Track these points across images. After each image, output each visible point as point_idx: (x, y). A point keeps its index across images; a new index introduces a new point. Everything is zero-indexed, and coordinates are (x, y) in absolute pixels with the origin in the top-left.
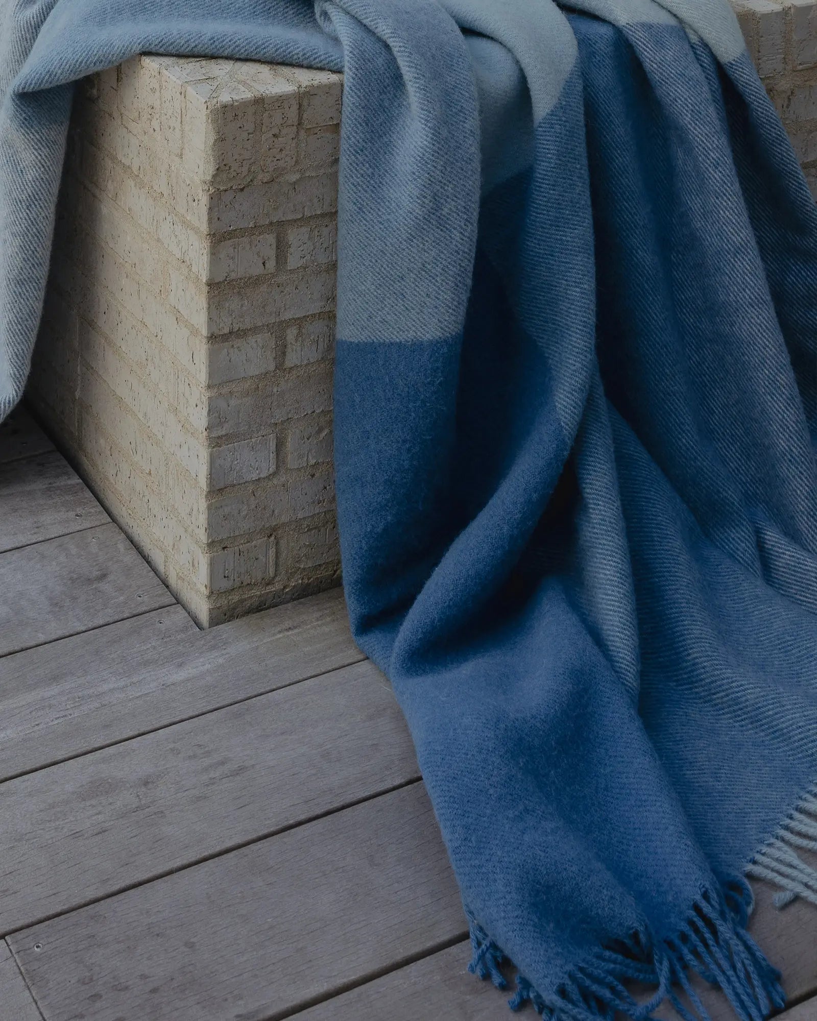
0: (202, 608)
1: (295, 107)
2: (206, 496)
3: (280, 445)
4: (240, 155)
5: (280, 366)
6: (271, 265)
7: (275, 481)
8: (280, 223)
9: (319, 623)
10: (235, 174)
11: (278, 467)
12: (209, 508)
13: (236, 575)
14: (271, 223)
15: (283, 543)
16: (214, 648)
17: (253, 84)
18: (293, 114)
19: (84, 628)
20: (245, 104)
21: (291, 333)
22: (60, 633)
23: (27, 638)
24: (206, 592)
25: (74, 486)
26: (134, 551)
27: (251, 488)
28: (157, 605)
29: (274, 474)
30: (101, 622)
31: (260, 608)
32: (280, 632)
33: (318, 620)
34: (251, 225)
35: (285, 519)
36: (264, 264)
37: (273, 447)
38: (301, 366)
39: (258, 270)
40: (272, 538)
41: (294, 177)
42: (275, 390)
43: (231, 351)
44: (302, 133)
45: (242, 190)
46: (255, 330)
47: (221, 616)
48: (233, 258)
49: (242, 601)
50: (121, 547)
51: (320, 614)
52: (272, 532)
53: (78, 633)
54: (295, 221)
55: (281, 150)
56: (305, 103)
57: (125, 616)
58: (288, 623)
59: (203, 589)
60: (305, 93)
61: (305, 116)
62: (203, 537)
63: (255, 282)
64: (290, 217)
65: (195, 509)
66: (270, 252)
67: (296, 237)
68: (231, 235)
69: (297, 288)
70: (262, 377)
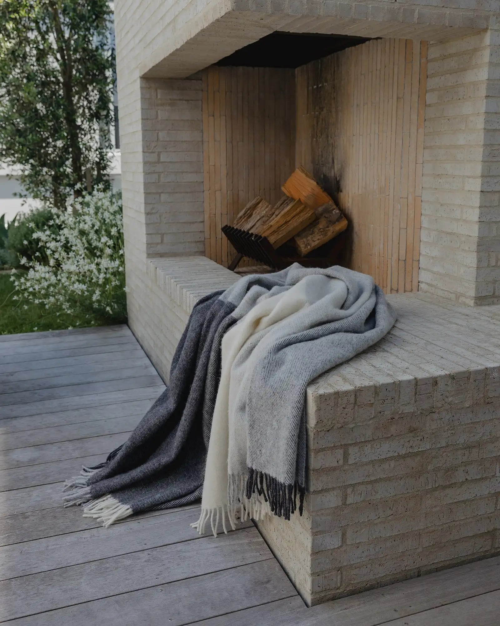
0: (309, 598)
1: (353, 396)
2: (311, 555)
3: (344, 535)
4: (328, 416)
5: (344, 504)
6: (341, 462)
7: (341, 549)
8: (346, 445)
9: (358, 607)
10: (325, 424)
11: (342, 543)
12: (312, 560)
13: (323, 586)
14: (341, 445)
15: (344, 573)
16: (312, 616)
17: (334, 385)
18: (352, 399)
19: (258, 604)
20: (330, 395)
21: (349, 490)
22: (248, 606)
23: (235, 607)
24: (310, 592)
25: (260, 542)
26: (282, 571)
27: (330, 552)
28: (290, 595)
29: (341, 546)
30: (266, 602)
31: (334, 598)
32: (341, 610)
33: (358, 605)
34: (332, 445)
35: (345, 564)
36: (338, 462)
37: (340, 536)
38: (354, 503)
39: (335, 464)
40: (339, 572)
41: (352, 426)
42: (342, 513)
43: (322, 497)
44: (356, 407)
45: (328, 431)
46: (333, 489)
47: (317, 602)
48: (323, 459)
49: (325, 596)
50: (277, 569)
51: (359, 603)
52: (339, 569)
53: (256, 606)
54: (352, 444)
55: (346, 414)
56: (358, 394)
57: (276, 599)
58: (345, 606)
59: (309, 591)
60: (358, 390)
61: (357, 400)
62: (310, 572)
63: (334, 469)
64: (350, 442)
65: (306, 559)
66: (341, 457)
67: (352, 450)
68: (323, 450)
69: (352, 472)
70: (336, 508)
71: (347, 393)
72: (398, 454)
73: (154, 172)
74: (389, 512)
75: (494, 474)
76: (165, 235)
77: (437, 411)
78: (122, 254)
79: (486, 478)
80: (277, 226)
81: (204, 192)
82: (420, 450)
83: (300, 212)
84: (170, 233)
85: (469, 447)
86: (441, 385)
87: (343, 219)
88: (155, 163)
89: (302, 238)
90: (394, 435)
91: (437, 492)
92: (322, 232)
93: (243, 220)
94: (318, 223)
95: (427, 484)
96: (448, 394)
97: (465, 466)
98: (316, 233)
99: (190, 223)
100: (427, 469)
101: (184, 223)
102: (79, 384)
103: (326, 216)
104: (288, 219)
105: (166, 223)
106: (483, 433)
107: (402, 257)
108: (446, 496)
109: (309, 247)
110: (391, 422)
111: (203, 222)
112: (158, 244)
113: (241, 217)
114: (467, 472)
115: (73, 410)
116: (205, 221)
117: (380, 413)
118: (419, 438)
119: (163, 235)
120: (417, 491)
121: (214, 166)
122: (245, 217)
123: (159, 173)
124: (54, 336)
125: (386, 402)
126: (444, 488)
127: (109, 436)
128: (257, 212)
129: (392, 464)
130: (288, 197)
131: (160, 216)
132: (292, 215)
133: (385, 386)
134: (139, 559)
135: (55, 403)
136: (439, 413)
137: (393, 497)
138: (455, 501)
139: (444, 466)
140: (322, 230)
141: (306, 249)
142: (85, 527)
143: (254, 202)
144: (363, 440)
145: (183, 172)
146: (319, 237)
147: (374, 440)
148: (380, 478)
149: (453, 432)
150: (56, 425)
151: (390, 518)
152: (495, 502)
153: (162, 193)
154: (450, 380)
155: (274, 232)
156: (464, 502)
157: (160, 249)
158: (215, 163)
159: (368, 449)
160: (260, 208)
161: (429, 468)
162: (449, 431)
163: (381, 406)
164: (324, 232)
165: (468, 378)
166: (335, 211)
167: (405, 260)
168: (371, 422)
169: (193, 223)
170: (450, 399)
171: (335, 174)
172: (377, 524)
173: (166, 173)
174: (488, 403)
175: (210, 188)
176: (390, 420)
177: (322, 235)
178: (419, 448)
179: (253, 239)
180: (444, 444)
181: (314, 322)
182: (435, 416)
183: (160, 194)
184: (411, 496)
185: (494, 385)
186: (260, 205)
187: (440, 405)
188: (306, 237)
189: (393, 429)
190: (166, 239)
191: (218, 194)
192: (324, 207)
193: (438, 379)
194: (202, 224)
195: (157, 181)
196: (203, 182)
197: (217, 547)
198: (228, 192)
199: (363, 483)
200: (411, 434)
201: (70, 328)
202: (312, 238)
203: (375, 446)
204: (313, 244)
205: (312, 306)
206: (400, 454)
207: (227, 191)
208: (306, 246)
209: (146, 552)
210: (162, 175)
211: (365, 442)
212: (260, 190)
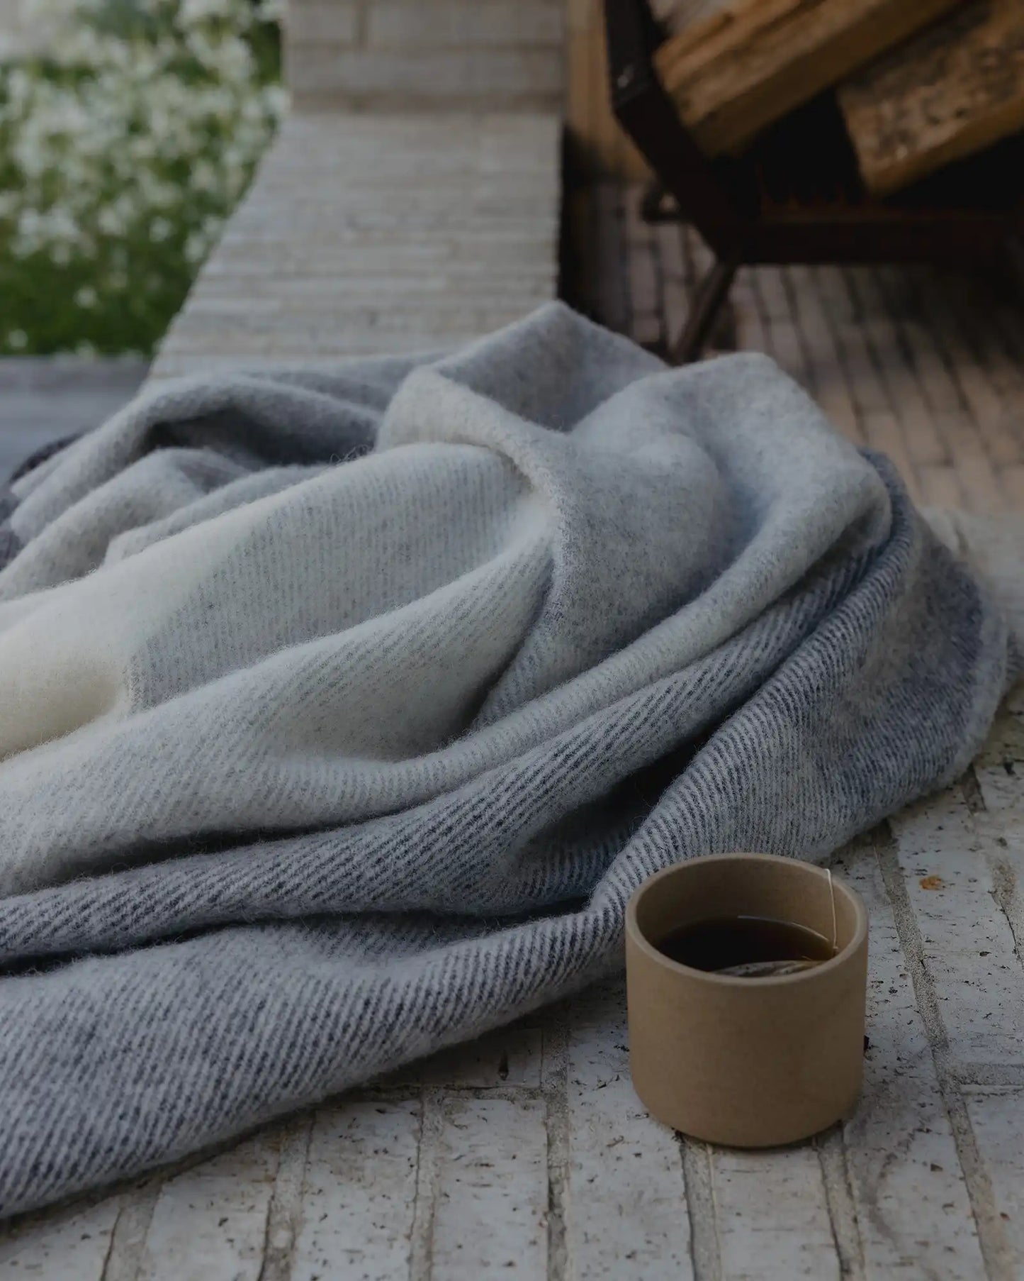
89: (877, 102)
92: (988, 69)
98: (955, 76)
109: (902, 153)
141: (887, 162)
146: (963, 101)
164: (1001, 71)
177: (987, 89)
181: (76, 842)
188: (898, 92)
204: (932, 138)
205: (154, 713)
208: (887, 145)
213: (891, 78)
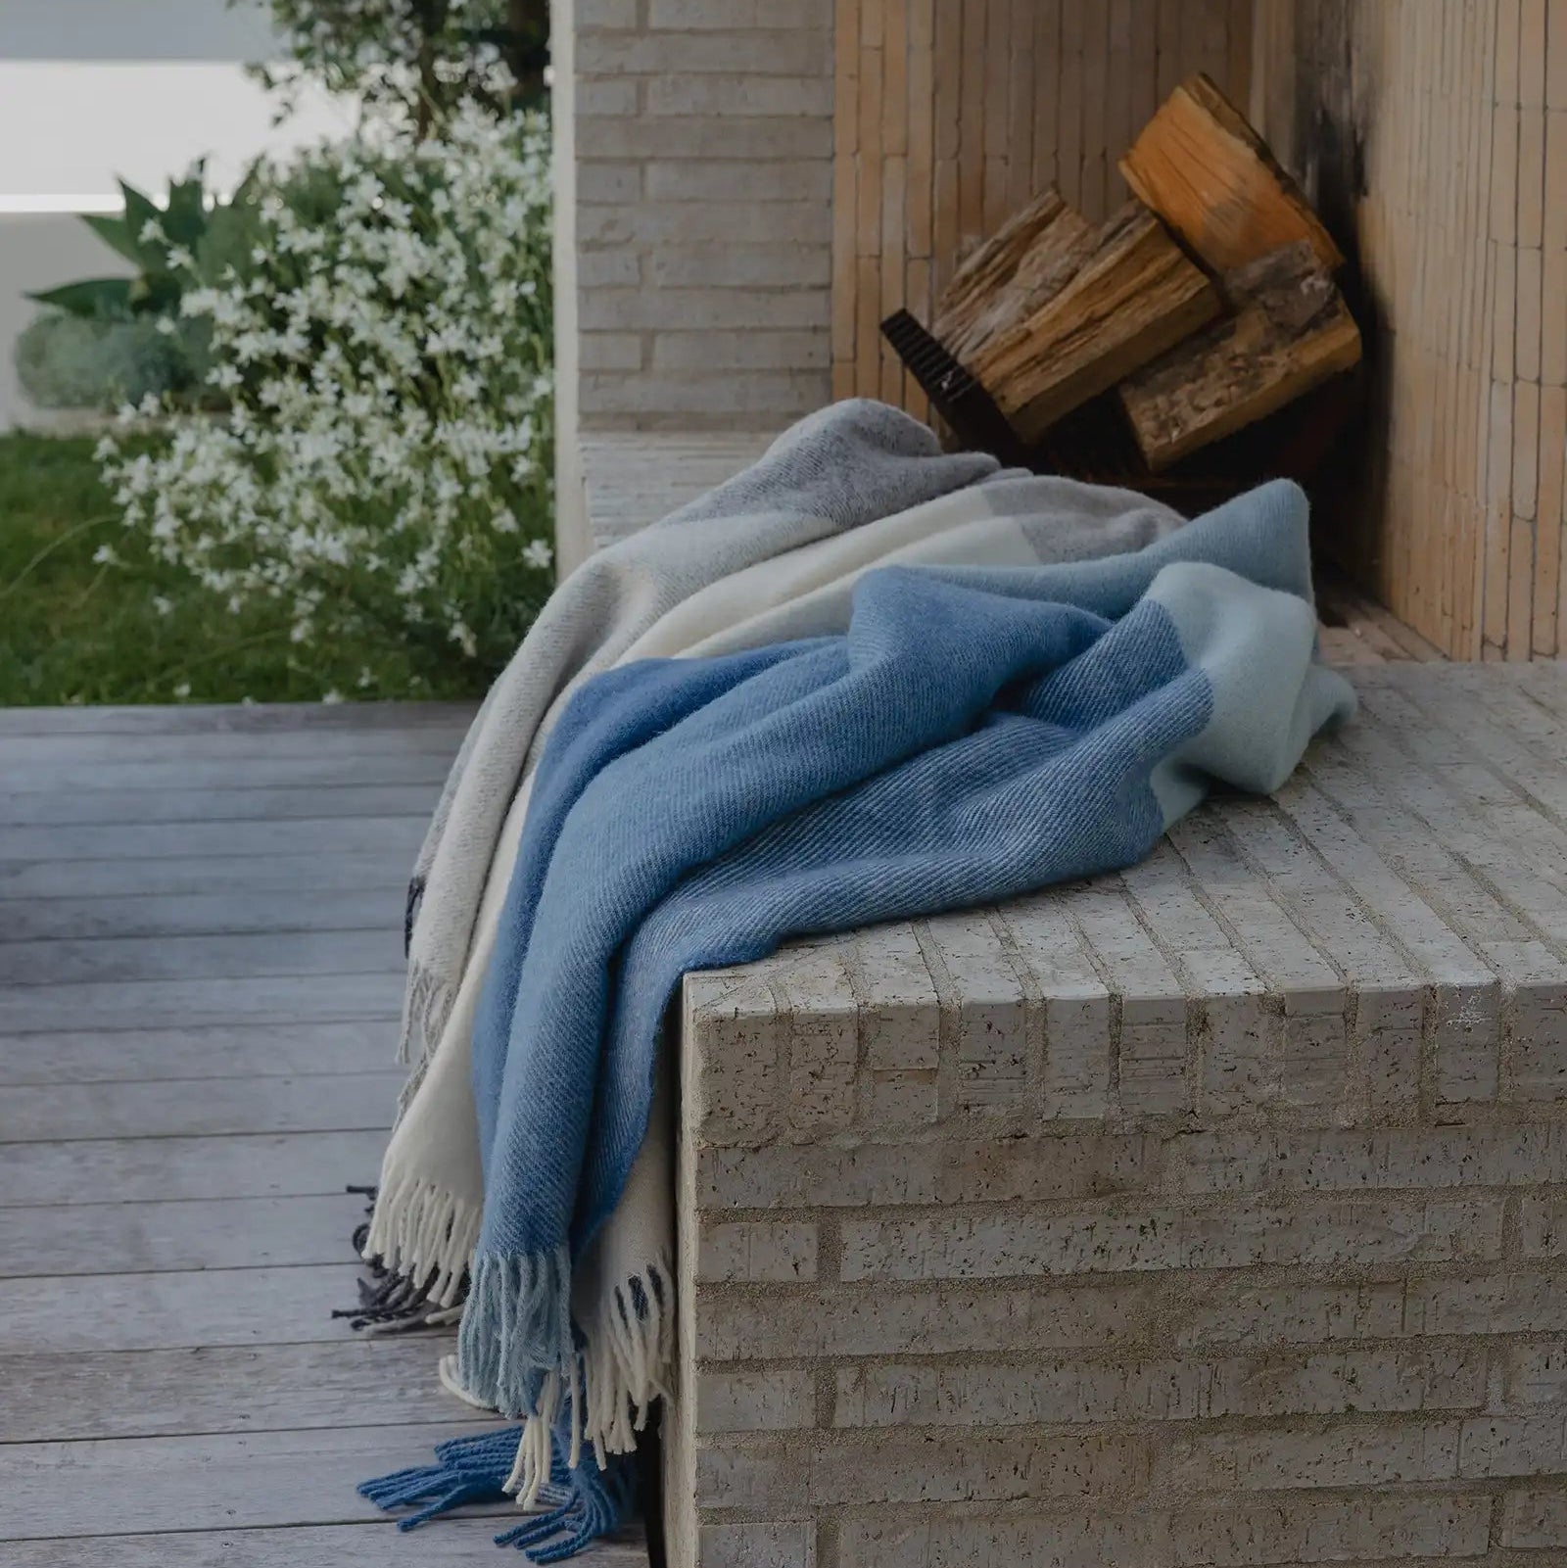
1: (850, 1036)
3: (824, 1539)
4: (750, 1097)
5: (825, 1423)
6: (809, 1271)
8: (828, 1211)
10: (742, 1125)
14: (809, 1208)
18: (848, 1044)
20: (758, 1020)
21: (845, 1378)
34: (774, 1205)
36: (796, 1266)
37: (811, 1540)
38: (863, 1428)
39: (784, 1274)
41: (852, 1143)
42: (816, 1456)
43: (737, 1387)
44: (866, 1076)
45: (756, 1150)
46: (779, 1363)
48: (740, 1251)
54: (854, 1209)
55: (826, 1098)
56: (871, 1029)
60: (870, 1015)
61: (870, 1051)
63: (781, 1291)
64: (844, 1201)
66: (809, 1252)
67: (854, 1235)
68: (737, 1215)
69: (855, 1311)
70: (788, 1434)
71: (823, 1023)
72: (1047, 1270)
73: (621, 73)
74: (1014, 1485)
75: (1478, 1404)
76: (659, 341)
77: (1213, 1128)
78: (545, 397)
79: (1442, 1416)
80: (1051, 336)
81: (831, 158)
82: (1139, 1266)
83: (1154, 283)
84: (680, 331)
85: (1357, 1283)
86: (1227, 1036)
87: (1339, 317)
88: (627, 33)
89: (1152, 396)
90: (1029, 1197)
91: (1220, 1439)
92: (1238, 369)
93: (976, 292)
94: (1231, 332)
95: (1173, 1401)
96: (1256, 1070)
97: (1343, 1353)
98: (1212, 375)
99: (771, 290)
100: (1173, 1343)
101: (743, 288)
102: (251, 932)
103: (1270, 302)
104: (1102, 307)
105: (664, 288)
106: (1422, 1238)
107: (1524, 507)
108: (1260, 1459)
109: (1175, 434)
110: (1011, 1147)
111: (827, 287)
112: (626, 373)
113: (966, 279)
114: (1352, 1381)
115: (186, 1030)
116: (835, 285)
117: (967, 1108)
118: (1136, 1222)
119: (650, 336)
120: (1128, 1423)
121: (882, 48)
122: (982, 279)
123: (642, 79)
124: (237, 728)
125: (990, 1071)
126: (1252, 1426)
127: (275, 1138)
128: (1038, 260)
129: (1022, 1305)
130: (1142, 206)
131: (639, 259)
132: (1121, 292)
133: (988, 1016)
134: (187, 1553)
135: (132, 996)
136: (1217, 1136)
137: (1025, 1427)
138: (1302, 1483)
139: (1249, 1340)
140: (1239, 363)
141: (1163, 441)
142: (55, 1431)
143: (1026, 214)
144: (897, 1202)
145: (742, 75)
146: (1220, 393)
147: (940, 1205)
148: (969, 1352)
149: (1280, 1214)
150: (102, 1077)
151: (1017, 1505)
152: (1487, 1515)
153: (652, 159)
154: (1266, 1019)
155: (1036, 360)
156: (1346, 1494)
157: (637, 394)
158: (884, 37)
159: (918, 1235)
160: (1049, 242)
161: (1181, 1341)
162: (1266, 1213)
163: (965, 1083)
164: (1248, 370)
165: (1349, 1019)
166: (1310, 279)
167: (1534, 520)
168: (927, 1138)
169: (784, 290)
170: (1269, 1089)
171: (1351, 113)
172: (960, 1521)
173: (670, 77)
174: (1440, 1124)
175: (858, 142)
176: (1005, 1141)
177: (1238, 384)
178: (1134, 1259)
179: (945, 385)
180: (1246, 1260)
182: (1202, 1145)
183: (640, 163)
184: (1103, 1438)
185: (1468, 1054)
186: (1051, 229)
187: (1222, 1109)
188: (1170, 388)
189: (1022, 1174)
190: (664, 352)
191: (894, 166)
192: (1271, 260)
193: (1208, 1009)
194: (821, 296)
195: (632, 111)
196: (830, 118)
197: (470, 1555)
198: (939, 163)
199: (898, 1358)
200: (1103, 1204)
201: (332, 698)
202: (1191, 396)
203: (946, 1227)
204: (1197, 422)
206: (1055, 1271)
207: (934, 160)
208: (1163, 428)
209: (220, 1537)
210: (654, 84)
211: (905, 1207)
212: (1082, 158)
213: (1161, 377)
